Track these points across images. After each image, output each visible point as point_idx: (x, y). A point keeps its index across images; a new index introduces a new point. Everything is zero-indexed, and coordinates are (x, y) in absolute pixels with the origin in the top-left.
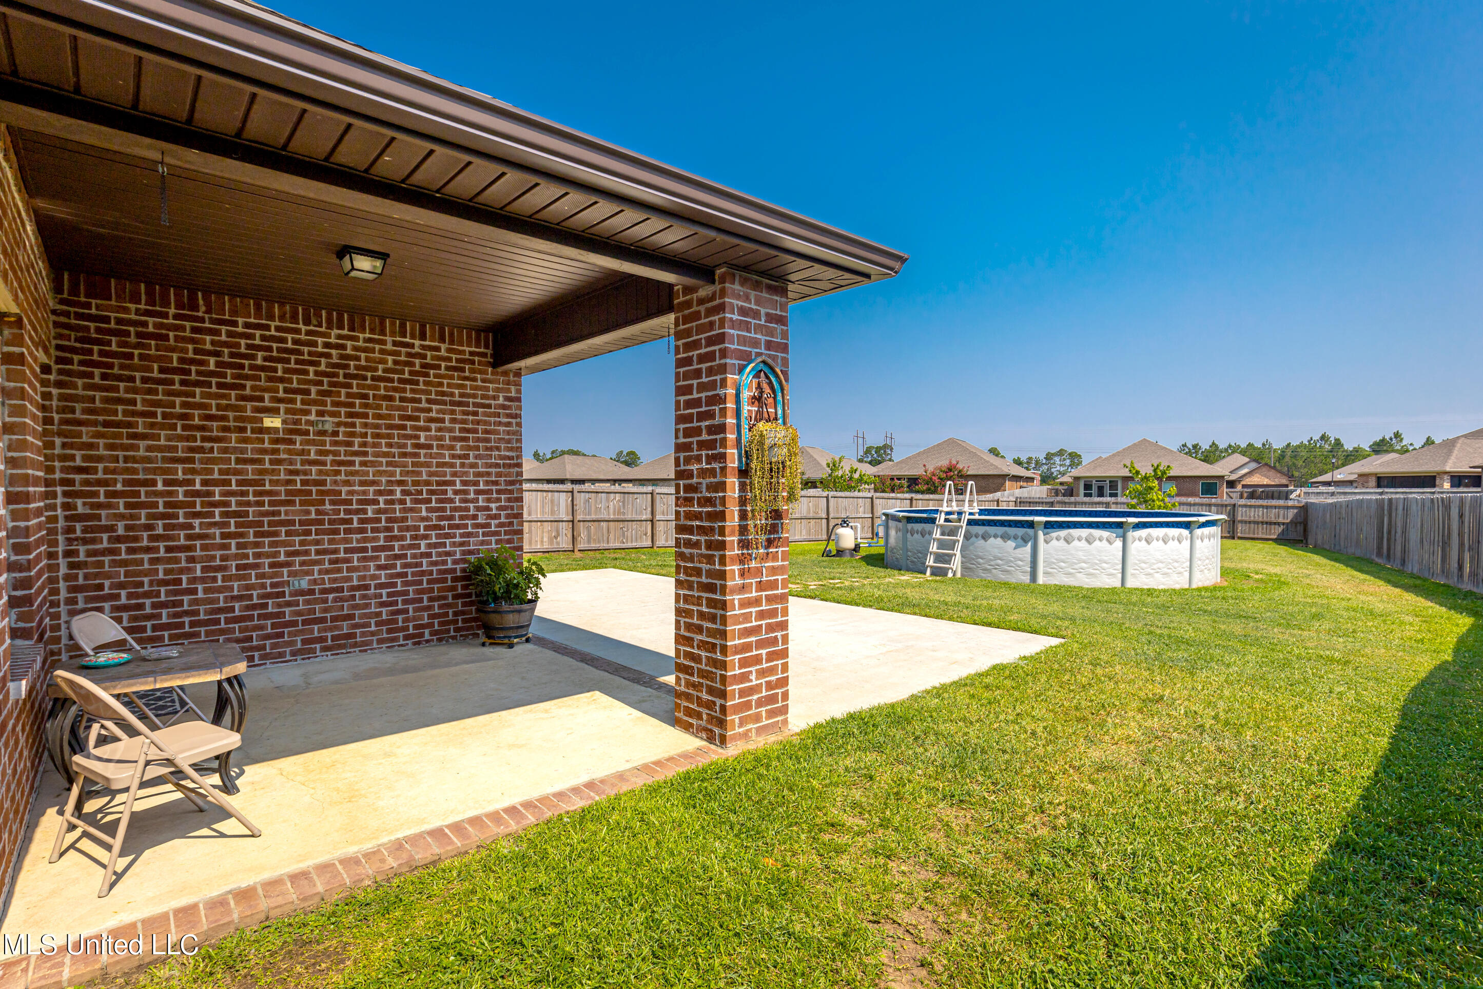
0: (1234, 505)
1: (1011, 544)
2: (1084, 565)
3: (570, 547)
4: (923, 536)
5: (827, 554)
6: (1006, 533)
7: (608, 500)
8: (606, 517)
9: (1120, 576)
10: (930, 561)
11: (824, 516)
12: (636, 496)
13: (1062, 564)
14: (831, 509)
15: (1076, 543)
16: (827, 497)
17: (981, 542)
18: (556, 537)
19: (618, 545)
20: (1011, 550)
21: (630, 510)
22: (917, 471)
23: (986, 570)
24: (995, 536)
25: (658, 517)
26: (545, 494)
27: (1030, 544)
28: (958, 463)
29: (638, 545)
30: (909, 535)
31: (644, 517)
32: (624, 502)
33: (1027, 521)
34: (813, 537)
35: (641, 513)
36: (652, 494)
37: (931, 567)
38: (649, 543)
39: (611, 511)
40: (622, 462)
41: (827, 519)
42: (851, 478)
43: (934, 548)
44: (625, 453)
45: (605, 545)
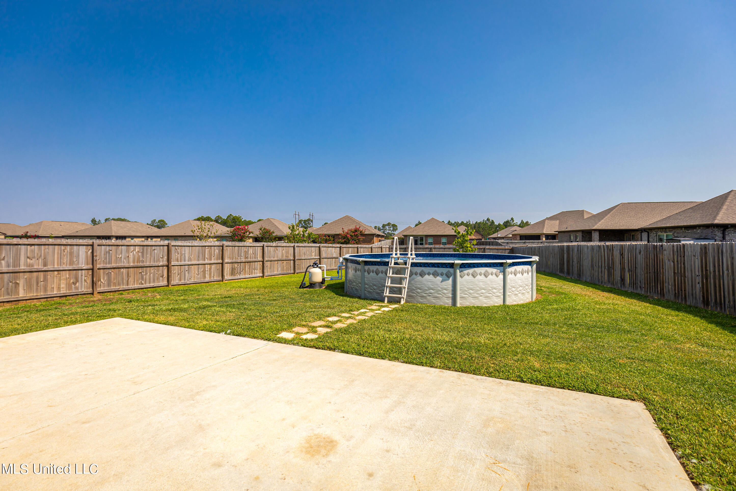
0: (485, 249)
1: (439, 278)
2: (483, 291)
3: (90, 290)
4: (377, 275)
5: (302, 286)
6: (436, 271)
7: (128, 251)
8: (126, 265)
9: (502, 296)
10: (387, 293)
11: (292, 258)
12: (153, 248)
13: (471, 291)
14: (296, 254)
15: (478, 277)
16: (294, 247)
17: (419, 278)
18: (74, 283)
19: (136, 286)
20: (439, 283)
21: (148, 259)
22: (339, 231)
23: (422, 297)
24: (429, 274)
25: (173, 263)
26: (63, 247)
27: (451, 278)
28: (360, 227)
29: (156, 284)
30: (366, 274)
31: (161, 264)
32: (143, 253)
33: (449, 263)
34: (285, 272)
35: (158, 260)
36: (168, 246)
37: (388, 297)
38: (165, 283)
39: (131, 259)
40: (155, 226)
41: (294, 260)
42: (303, 235)
43: (389, 283)
44: (157, 221)
45: (125, 287)
